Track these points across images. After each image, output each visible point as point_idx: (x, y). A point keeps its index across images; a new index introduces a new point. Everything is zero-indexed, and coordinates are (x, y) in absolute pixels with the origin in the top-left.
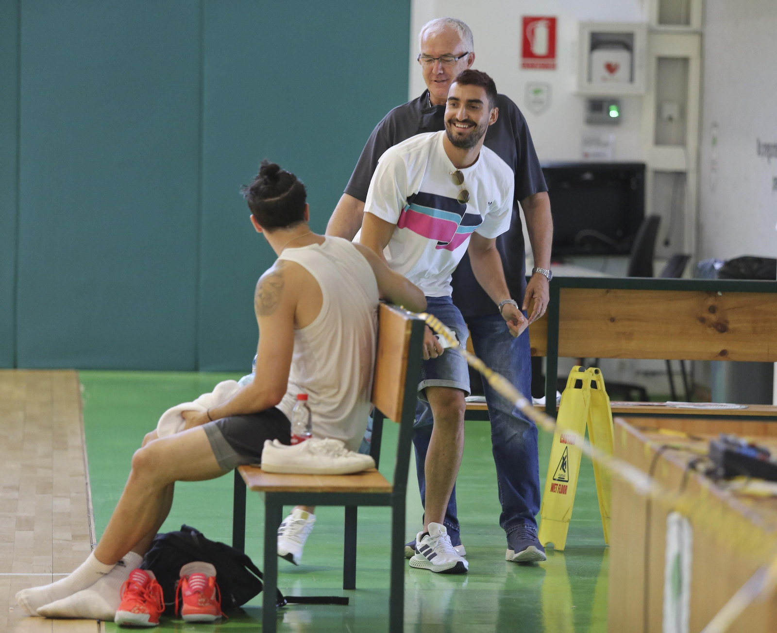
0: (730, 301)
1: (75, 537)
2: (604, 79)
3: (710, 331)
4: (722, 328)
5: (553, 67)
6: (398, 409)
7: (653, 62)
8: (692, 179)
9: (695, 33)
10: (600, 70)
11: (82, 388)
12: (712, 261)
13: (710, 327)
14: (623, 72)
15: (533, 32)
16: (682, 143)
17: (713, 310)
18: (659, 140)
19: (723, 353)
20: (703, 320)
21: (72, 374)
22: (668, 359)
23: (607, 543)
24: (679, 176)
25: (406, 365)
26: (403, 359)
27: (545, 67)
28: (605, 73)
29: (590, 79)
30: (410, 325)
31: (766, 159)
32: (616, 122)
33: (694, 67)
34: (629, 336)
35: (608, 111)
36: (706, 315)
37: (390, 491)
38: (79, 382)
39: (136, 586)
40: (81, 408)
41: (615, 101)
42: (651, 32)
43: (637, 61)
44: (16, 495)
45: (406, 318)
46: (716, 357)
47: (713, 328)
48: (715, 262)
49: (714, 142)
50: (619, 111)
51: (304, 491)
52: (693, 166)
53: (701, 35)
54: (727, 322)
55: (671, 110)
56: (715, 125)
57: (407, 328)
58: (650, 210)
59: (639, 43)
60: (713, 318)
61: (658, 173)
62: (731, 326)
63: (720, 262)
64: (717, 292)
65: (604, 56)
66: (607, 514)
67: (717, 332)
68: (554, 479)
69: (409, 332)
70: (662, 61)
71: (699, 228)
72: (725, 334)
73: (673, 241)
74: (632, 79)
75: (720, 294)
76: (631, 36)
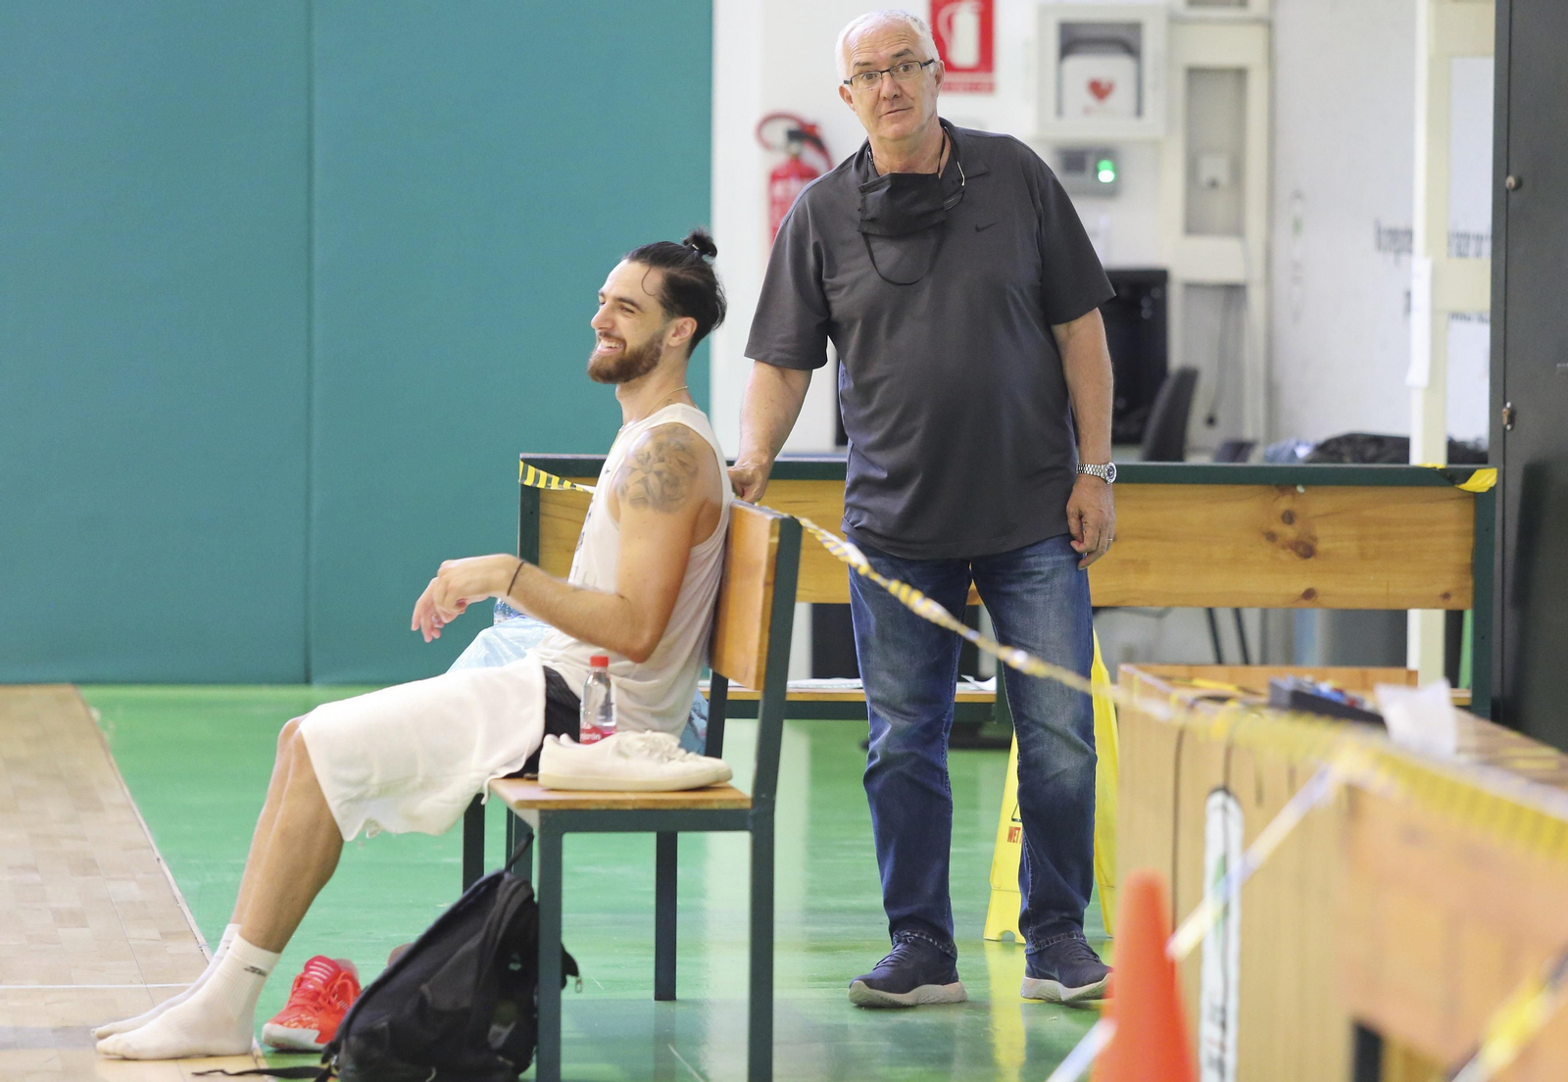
0: (1316, 503)
1: (165, 935)
2: (1087, 111)
3: (1286, 556)
4: (1306, 550)
5: (990, 88)
6: (758, 667)
7: (1180, 79)
8: (1256, 298)
9: (1257, 21)
10: (1078, 95)
11: (96, 714)
12: (1292, 442)
13: (1284, 547)
14: (1122, 97)
15: (950, 23)
16: (1236, 229)
17: (1289, 518)
18: (1193, 226)
19: (1309, 594)
20: (1271, 537)
21: (67, 691)
22: (1211, 605)
23: (1109, 933)
24: (1234, 292)
25: (771, 595)
26: (766, 584)
27: (974, 88)
28: (1088, 99)
29: (1060, 111)
30: (777, 528)
31: (1391, 257)
32: (1110, 192)
33: (1257, 85)
34: (1142, 566)
35: (1096, 171)
36: (1279, 528)
37: (748, 805)
38: (86, 704)
39: (311, 984)
40: (104, 746)
41: (1107, 153)
42: (1174, 20)
43: (1149, 78)
44: (37, 878)
45: (770, 517)
46: (1298, 600)
47: (1289, 550)
48: (1298, 444)
49: (1297, 226)
50: (1117, 170)
51: (603, 807)
52: (1257, 274)
53: (1269, 25)
54: (1315, 539)
55: (1215, 167)
56: (1298, 195)
57: (772, 534)
58: (1177, 357)
59: (1153, 43)
60: (1289, 532)
61: (1191, 287)
62: (1322, 546)
63: (1307, 444)
64: (1295, 486)
65: (1086, 67)
66: (1107, 881)
67: (1298, 559)
68: (1014, 820)
69: (776, 540)
70: (1196, 74)
71: (1272, 391)
72: (1311, 560)
73: (1222, 417)
74: (1139, 112)
75: (1300, 489)
76: (1136, 27)
